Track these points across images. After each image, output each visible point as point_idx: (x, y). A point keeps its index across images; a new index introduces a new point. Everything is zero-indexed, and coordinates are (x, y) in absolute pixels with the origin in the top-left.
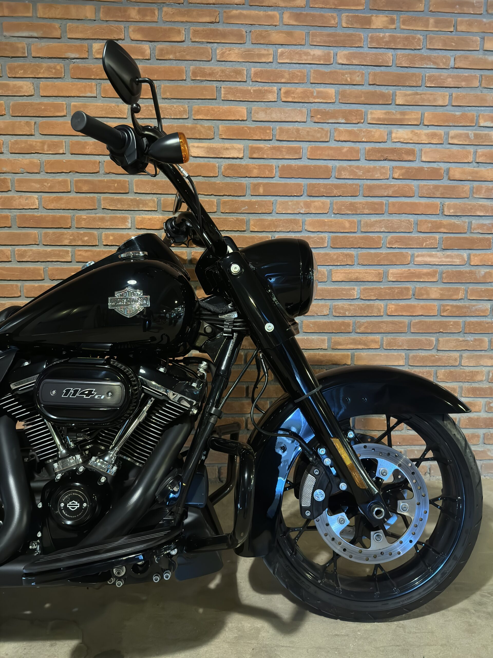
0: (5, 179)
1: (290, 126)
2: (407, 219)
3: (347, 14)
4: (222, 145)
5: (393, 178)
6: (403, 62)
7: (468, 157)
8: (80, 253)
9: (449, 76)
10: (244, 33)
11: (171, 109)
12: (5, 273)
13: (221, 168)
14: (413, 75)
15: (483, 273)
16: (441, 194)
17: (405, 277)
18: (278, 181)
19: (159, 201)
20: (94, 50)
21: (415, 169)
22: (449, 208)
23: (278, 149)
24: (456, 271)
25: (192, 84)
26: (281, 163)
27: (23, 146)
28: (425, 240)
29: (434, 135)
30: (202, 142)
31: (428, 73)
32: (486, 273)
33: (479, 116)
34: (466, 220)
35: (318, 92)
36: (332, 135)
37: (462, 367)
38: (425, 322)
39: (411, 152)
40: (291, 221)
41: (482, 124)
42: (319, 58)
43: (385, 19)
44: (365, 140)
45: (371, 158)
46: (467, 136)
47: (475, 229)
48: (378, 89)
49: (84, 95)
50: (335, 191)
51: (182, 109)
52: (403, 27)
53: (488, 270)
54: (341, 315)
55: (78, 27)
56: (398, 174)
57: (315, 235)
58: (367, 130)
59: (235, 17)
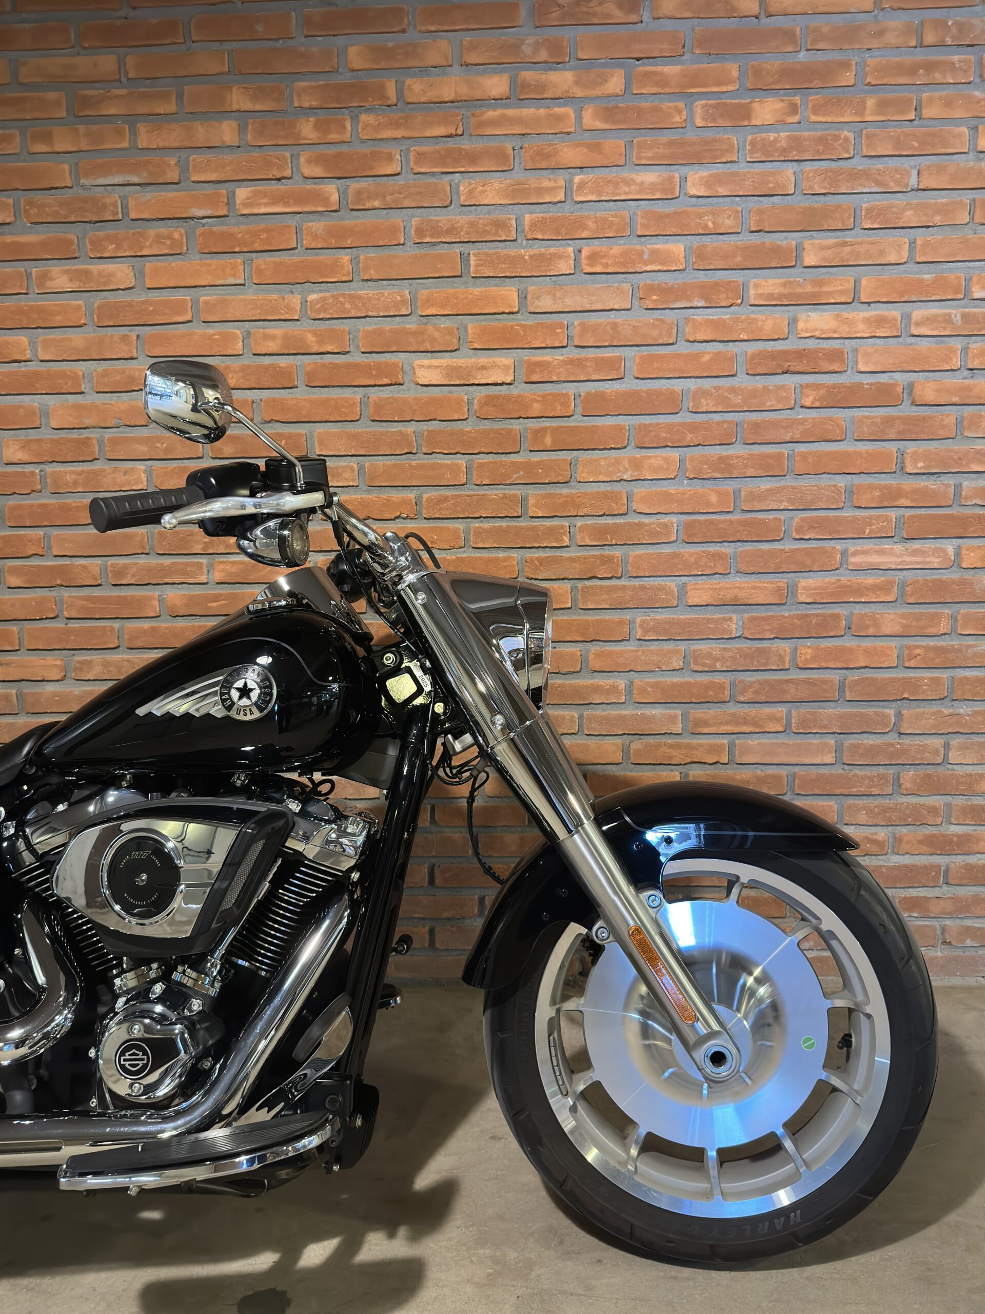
0: (88, 438)
1: (600, 318)
2: (833, 483)
3: (704, 102)
4: (474, 360)
5: (802, 407)
6: (816, 186)
7: (951, 359)
9: (908, 206)
10: (510, 151)
11: (379, 300)
12: (91, 605)
13: (472, 403)
14: (838, 207)
16: (899, 432)
17: (832, 594)
18: (580, 421)
19: (361, 468)
20: (238, 202)
21: (845, 387)
22: (915, 461)
23: (578, 363)
24: (934, 581)
25: (417, 251)
26: (584, 388)
27: (118, 378)
28: (868, 522)
29: (881, 321)
30: (437, 358)
31: (865, 203)
33: (971, 279)
34: (951, 481)
35: (653, 252)
36: (680, 331)
37: (950, 767)
38: (872, 679)
39: (836, 356)
40: (606, 496)
41: (977, 295)
42: (653, 187)
43: (781, 105)
44: (746, 338)
45: (759, 371)
46: (948, 320)
47: (967, 498)
48: (768, 239)
49: (222, 282)
50: (689, 437)
51: (399, 298)
52: (814, 118)
54: (706, 669)
55: (208, 161)
56: (811, 398)
57: (653, 519)
58: (748, 318)
59: (493, 123)
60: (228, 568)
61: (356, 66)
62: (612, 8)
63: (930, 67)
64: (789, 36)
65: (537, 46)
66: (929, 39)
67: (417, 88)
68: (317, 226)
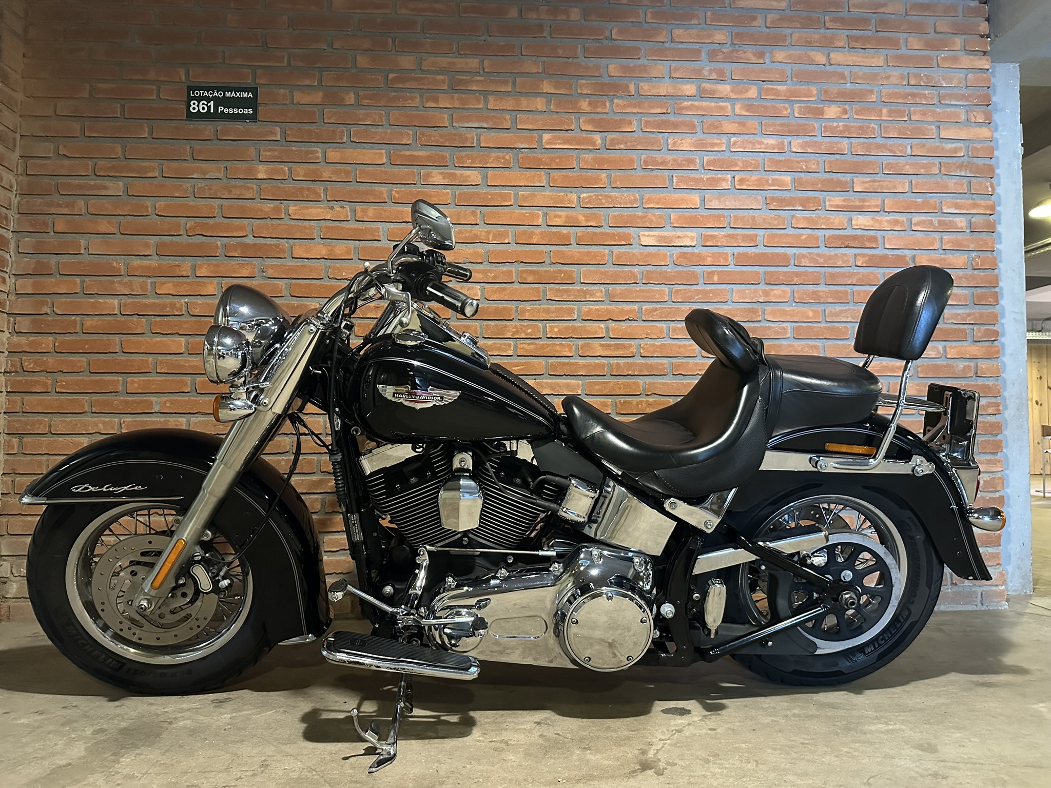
1: (745, 213)
3: (800, 105)
5: (856, 266)
6: (859, 151)
7: (934, 244)
8: (522, 346)
9: (907, 164)
10: (696, 123)
11: (621, 198)
13: (672, 256)
14: (870, 162)
15: (962, 366)
18: (734, 268)
20: (544, 141)
23: (732, 237)
24: (932, 365)
25: (642, 173)
26: (736, 250)
27: (467, 234)
29: (896, 222)
30: (653, 231)
31: (885, 161)
32: (965, 367)
33: (942, 202)
35: (773, 180)
36: (789, 222)
39: (874, 239)
40: (750, 311)
41: (945, 211)
42: (773, 147)
43: (838, 109)
44: (824, 227)
45: (832, 245)
46: (931, 222)
47: (948, 319)
48: (835, 176)
51: (633, 198)
52: (855, 117)
53: (966, 364)
55: (528, 118)
56: (861, 262)
57: (776, 325)
58: (825, 217)
59: (687, 108)
60: (526, 347)
61: (612, 74)
62: (750, 55)
63: (914, 95)
64: (843, 76)
65: (711, 71)
66: (912, 82)
67: (645, 87)
68: (588, 156)
